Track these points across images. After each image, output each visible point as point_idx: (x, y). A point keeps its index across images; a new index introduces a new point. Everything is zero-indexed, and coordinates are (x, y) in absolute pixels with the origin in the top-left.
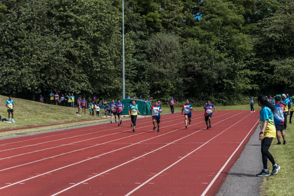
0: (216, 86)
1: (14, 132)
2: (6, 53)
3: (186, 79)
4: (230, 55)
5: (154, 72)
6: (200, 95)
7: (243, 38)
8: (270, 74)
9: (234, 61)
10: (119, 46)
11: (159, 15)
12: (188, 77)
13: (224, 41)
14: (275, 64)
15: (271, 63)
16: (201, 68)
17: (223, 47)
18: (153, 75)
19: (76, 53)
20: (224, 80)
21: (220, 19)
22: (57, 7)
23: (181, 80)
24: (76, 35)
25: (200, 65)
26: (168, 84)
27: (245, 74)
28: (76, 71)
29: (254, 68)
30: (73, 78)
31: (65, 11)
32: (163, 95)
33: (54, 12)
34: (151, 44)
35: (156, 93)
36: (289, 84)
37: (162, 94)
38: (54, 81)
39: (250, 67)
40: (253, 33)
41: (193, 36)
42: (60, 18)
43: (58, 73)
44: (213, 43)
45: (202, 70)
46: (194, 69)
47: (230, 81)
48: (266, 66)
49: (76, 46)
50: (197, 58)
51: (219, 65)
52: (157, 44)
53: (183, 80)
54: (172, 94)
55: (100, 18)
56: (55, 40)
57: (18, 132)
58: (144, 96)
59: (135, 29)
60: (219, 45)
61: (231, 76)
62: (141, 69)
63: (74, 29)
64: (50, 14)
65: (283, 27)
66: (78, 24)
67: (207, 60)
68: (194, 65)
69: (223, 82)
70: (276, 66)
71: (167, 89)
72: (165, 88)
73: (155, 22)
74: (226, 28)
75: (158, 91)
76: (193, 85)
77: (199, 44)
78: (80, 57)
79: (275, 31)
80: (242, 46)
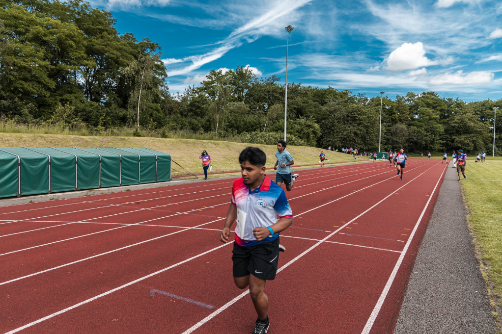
0: (424, 148)
1: (330, 165)
2: (329, 132)
4: (432, 134)
6: (415, 152)
7: (439, 126)
9: (434, 136)
10: (378, 130)
11: (397, 116)
12: (410, 143)
13: (429, 127)
15: (454, 137)
17: (428, 130)
18: (393, 141)
19: (359, 132)
21: (427, 117)
22: (351, 113)
23: (407, 145)
24: (359, 124)
25: (417, 138)
27: (439, 142)
28: (358, 140)
29: (444, 139)
30: (357, 143)
31: (354, 114)
33: (350, 115)
34: (393, 129)
38: (348, 144)
39: (442, 139)
40: (444, 123)
41: (414, 125)
42: (351, 117)
43: (350, 140)
44: (423, 128)
45: (417, 140)
46: (413, 140)
47: (431, 145)
48: (450, 139)
49: (358, 129)
50: (415, 135)
51: (426, 138)
52: (396, 129)
55: (370, 117)
56: (349, 127)
57: (332, 165)
59: (385, 122)
60: (426, 129)
61: (432, 143)
62: (388, 140)
63: (358, 122)
64: (348, 116)
65: (460, 121)
66: (360, 120)
67: (420, 136)
68: (413, 138)
69: (428, 146)
73: (395, 119)
74: (430, 121)
77: (416, 129)
78: (360, 134)
79: (456, 123)
80: (438, 130)
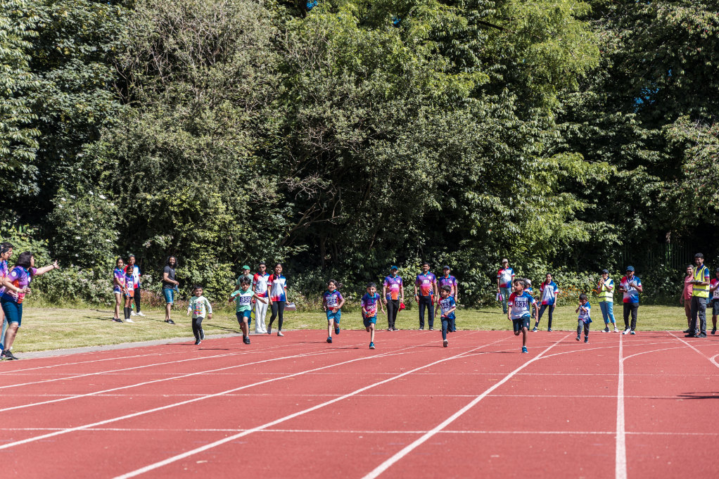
0: (433, 221)
3: (293, 182)
5: (143, 148)
6: (363, 261)
7: (557, 10)
8: (668, 179)
9: (516, 113)
12: (304, 174)
13: (470, 23)
14: (689, 136)
15: (679, 130)
16: (364, 135)
17: (467, 47)
20: (470, 195)
23: (268, 188)
25: (361, 118)
26: (205, 204)
27: (565, 173)
29: (600, 152)
32: (184, 254)
35: (147, 244)
37: (183, 251)
44: (423, 28)
45: (366, 143)
46: (330, 135)
47: (497, 199)
48: (650, 144)
50: (346, 86)
51: (449, 123)
53: (282, 189)
54: (229, 250)
58: (86, 256)
60: (447, 39)
67: (390, 98)
68: (329, 120)
69: (467, 202)
70: (694, 144)
71: (204, 227)
72: (195, 220)
75: (160, 235)
76: (328, 215)
77: (358, 31)
80: (551, 46)
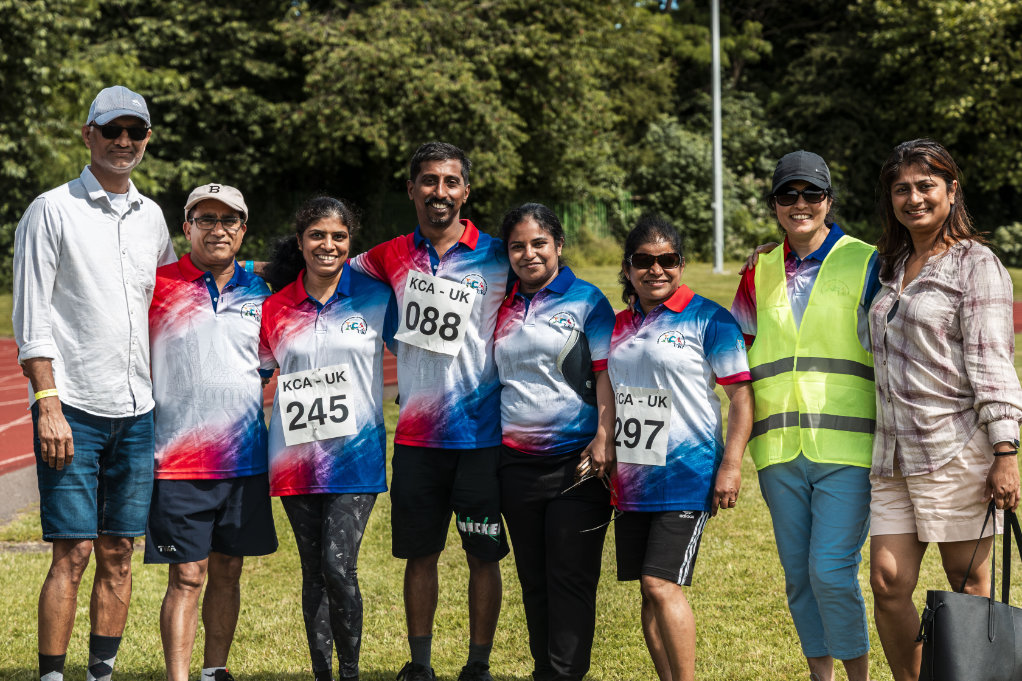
8: (287, 99)
36: (399, 159)
70: (319, 45)
